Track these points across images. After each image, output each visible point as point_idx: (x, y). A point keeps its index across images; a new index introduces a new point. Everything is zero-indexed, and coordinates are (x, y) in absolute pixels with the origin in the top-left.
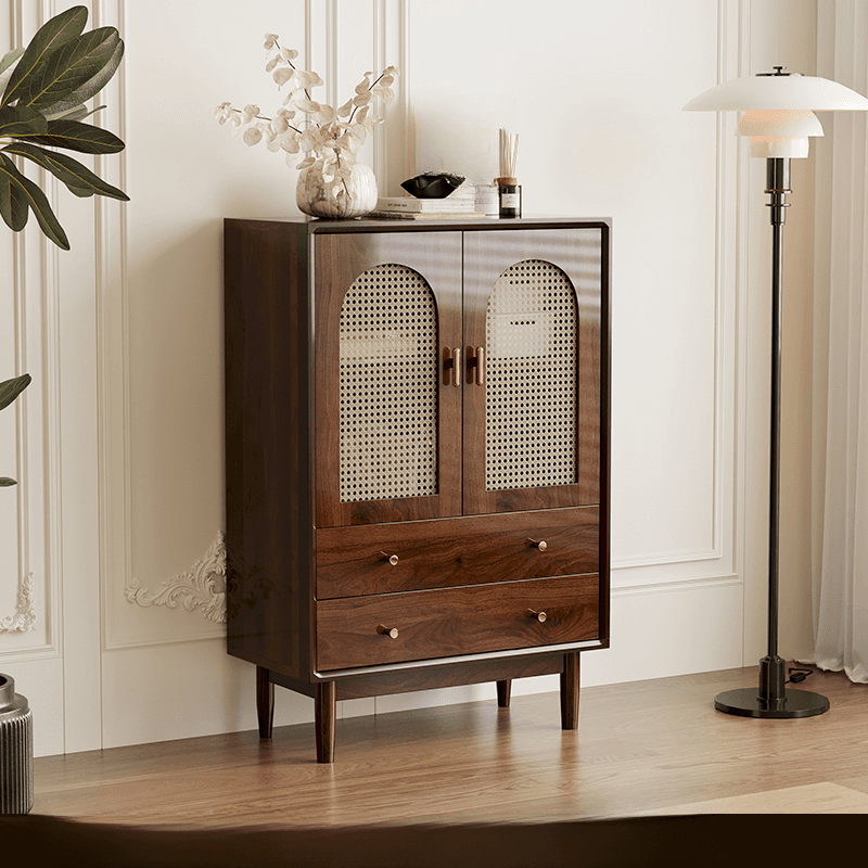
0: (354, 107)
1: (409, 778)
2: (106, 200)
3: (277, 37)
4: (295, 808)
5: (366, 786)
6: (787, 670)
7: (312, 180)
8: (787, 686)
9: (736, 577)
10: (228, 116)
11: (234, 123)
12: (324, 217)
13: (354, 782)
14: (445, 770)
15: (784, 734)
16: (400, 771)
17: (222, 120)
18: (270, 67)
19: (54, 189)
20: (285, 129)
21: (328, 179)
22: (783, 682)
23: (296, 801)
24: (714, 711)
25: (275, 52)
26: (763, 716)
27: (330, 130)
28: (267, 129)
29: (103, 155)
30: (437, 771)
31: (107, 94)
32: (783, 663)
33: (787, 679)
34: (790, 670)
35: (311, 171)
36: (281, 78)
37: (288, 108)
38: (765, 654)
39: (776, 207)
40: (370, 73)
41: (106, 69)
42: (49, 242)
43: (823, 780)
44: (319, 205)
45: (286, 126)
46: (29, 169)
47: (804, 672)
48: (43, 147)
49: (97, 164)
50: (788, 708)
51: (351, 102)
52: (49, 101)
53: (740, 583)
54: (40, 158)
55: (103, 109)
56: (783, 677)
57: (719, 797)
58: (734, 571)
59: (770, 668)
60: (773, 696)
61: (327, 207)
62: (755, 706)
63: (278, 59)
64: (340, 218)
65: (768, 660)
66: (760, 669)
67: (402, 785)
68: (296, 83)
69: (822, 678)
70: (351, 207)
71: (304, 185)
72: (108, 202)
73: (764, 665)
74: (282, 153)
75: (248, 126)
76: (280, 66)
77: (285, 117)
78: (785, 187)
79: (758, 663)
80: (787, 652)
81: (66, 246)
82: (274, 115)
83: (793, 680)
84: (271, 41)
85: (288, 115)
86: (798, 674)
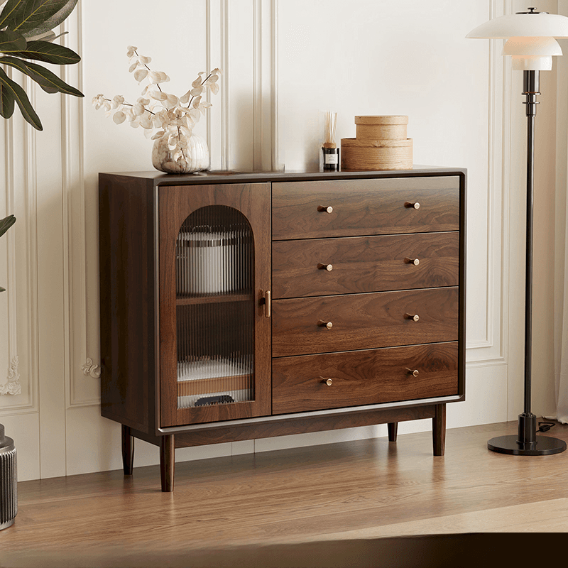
0: (191, 97)
1: (277, 495)
2: (68, 97)
3: (136, 48)
4: (198, 515)
5: (247, 501)
6: (537, 424)
7: (162, 147)
8: (537, 434)
9: (503, 359)
10: (102, 104)
11: (106, 109)
12: (171, 173)
13: (238, 498)
14: (302, 490)
15: (535, 466)
16: (271, 490)
17: (97, 107)
18: (132, 69)
19: (32, 89)
20: (143, 112)
21: (172, 148)
22: (535, 432)
23: (199, 510)
24: (487, 451)
25: (134, 59)
26: (521, 454)
27: (174, 112)
28: (130, 113)
29: (66, 65)
30: (296, 491)
31: (69, 22)
32: (534, 418)
33: (537, 429)
34: (540, 423)
35: (162, 141)
36: (139, 77)
37: (145, 97)
38: (522, 411)
39: (530, 104)
40: (202, 73)
41: (67, 6)
42: (29, 125)
43: (562, 496)
44: (167, 165)
45: (143, 110)
46: (16, 75)
47: (549, 424)
48: (25, 60)
49: (63, 72)
50: (538, 449)
51: (189, 93)
52: (28, 28)
53: (505, 364)
54: (22, 67)
55: (66, 34)
56: (534, 428)
57: (491, 508)
58: (501, 356)
59: (525, 421)
60: (528, 441)
61: (173, 166)
62: (515, 447)
63: (137, 63)
64: (182, 173)
65: (523, 415)
66: (519, 422)
67: (272, 500)
68: (150, 79)
69: (562, 429)
70: (190, 166)
71: (157, 151)
72: (71, 99)
73: (521, 419)
74: (141, 129)
75: (116, 110)
76: (138, 68)
77: (143, 103)
78: (536, 90)
79: (517, 419)
80: (538, 410)
81: (40, 128)
82: (135, 102)
83: (541, 430)
84: (132, 51)
85: (144, 102)
86: (545, 426)
